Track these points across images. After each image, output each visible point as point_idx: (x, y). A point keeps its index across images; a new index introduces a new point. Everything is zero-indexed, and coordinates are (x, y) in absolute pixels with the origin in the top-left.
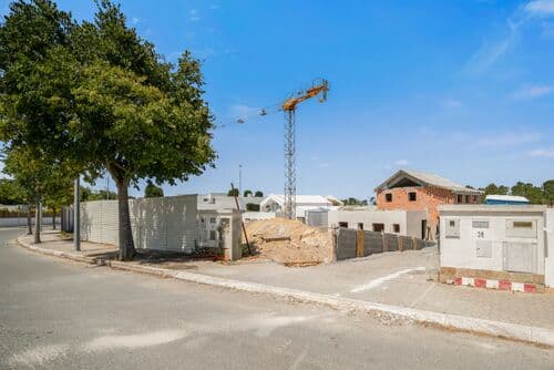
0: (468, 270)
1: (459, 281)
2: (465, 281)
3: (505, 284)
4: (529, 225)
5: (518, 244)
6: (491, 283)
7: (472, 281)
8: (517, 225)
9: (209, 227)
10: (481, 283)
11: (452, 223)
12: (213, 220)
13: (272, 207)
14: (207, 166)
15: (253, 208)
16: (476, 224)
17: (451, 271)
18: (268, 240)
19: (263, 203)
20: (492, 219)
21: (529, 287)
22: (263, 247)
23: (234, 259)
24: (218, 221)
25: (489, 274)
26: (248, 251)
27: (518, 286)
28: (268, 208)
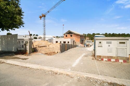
0: (105, 56)
1: (102, 60)
2: (105, 59)
3: (117, 60)
4: (124, 43)
5: (121, 48)
6: (113, 60)
7: (107, 59)
8: (120, 43)
9: (21, 44)
10: (109, 60)
11: (100, 43)
12: (23, 42)
13: (40, 38)
14: (21, 26)
15: (36, 38)
16: (107, 43)
17: (100, 57)
18: (40, 47)
19: (38, 37)
20: (112, 41)
21: (124, 61)
22: (39, 49)
23: (30, 53)
24: (24, 42)
25: (112, 57)
26: (34, 50)
27: (121, 61)
28: (39, 38)
